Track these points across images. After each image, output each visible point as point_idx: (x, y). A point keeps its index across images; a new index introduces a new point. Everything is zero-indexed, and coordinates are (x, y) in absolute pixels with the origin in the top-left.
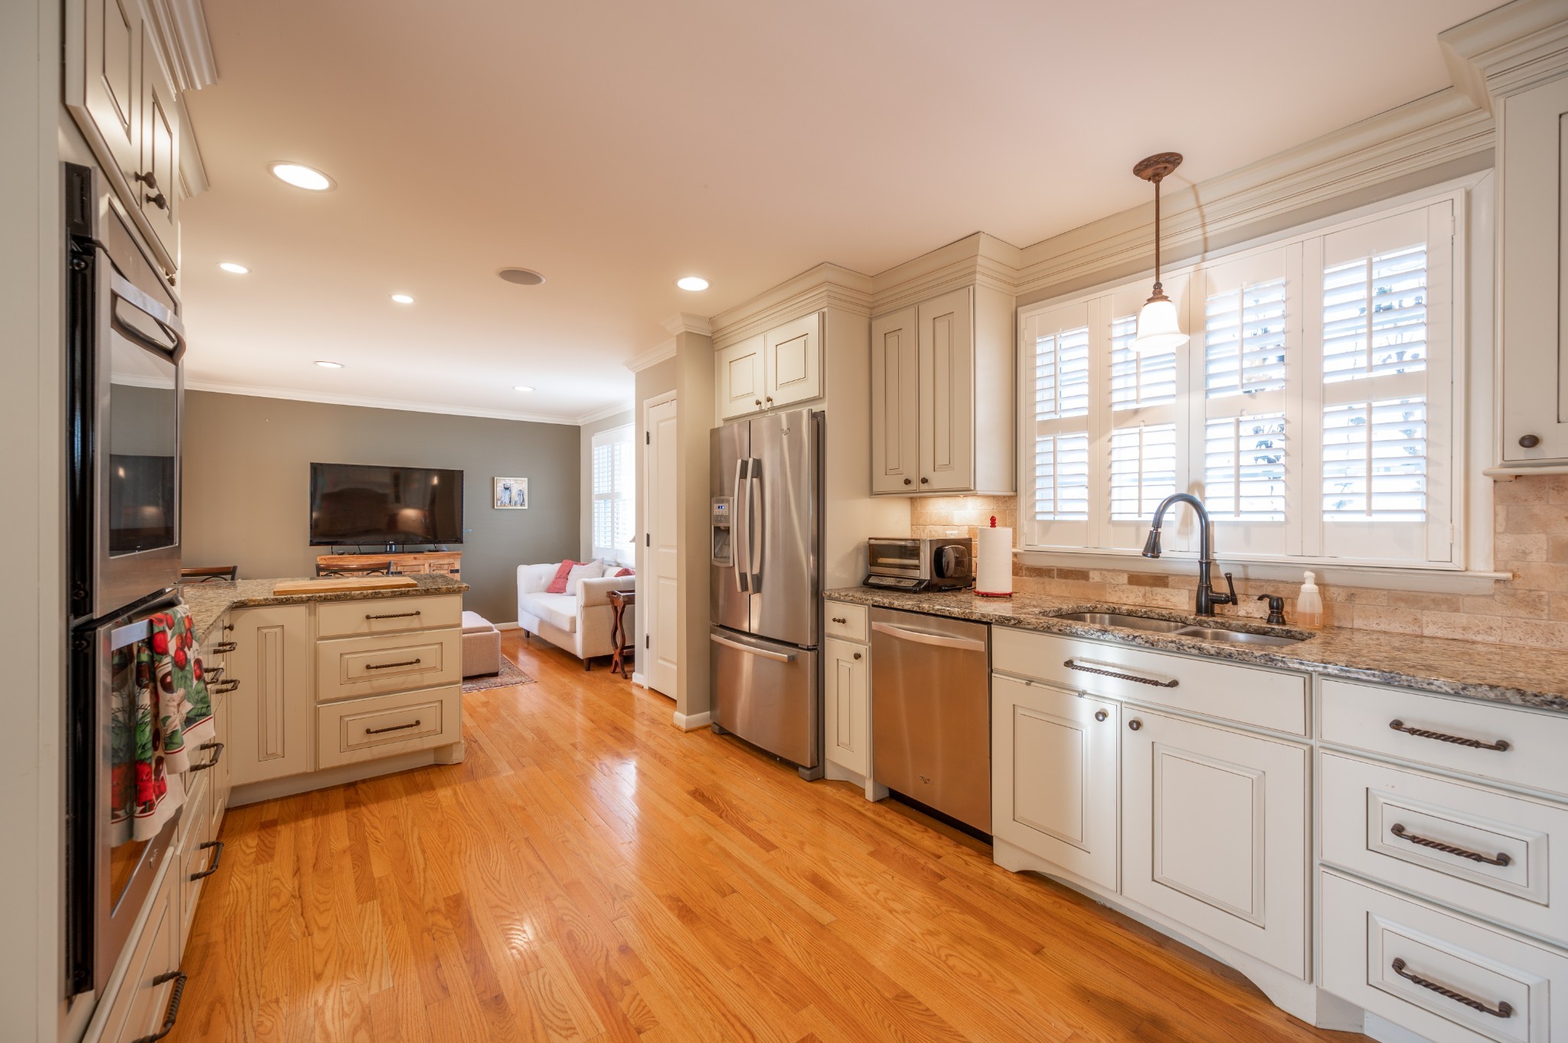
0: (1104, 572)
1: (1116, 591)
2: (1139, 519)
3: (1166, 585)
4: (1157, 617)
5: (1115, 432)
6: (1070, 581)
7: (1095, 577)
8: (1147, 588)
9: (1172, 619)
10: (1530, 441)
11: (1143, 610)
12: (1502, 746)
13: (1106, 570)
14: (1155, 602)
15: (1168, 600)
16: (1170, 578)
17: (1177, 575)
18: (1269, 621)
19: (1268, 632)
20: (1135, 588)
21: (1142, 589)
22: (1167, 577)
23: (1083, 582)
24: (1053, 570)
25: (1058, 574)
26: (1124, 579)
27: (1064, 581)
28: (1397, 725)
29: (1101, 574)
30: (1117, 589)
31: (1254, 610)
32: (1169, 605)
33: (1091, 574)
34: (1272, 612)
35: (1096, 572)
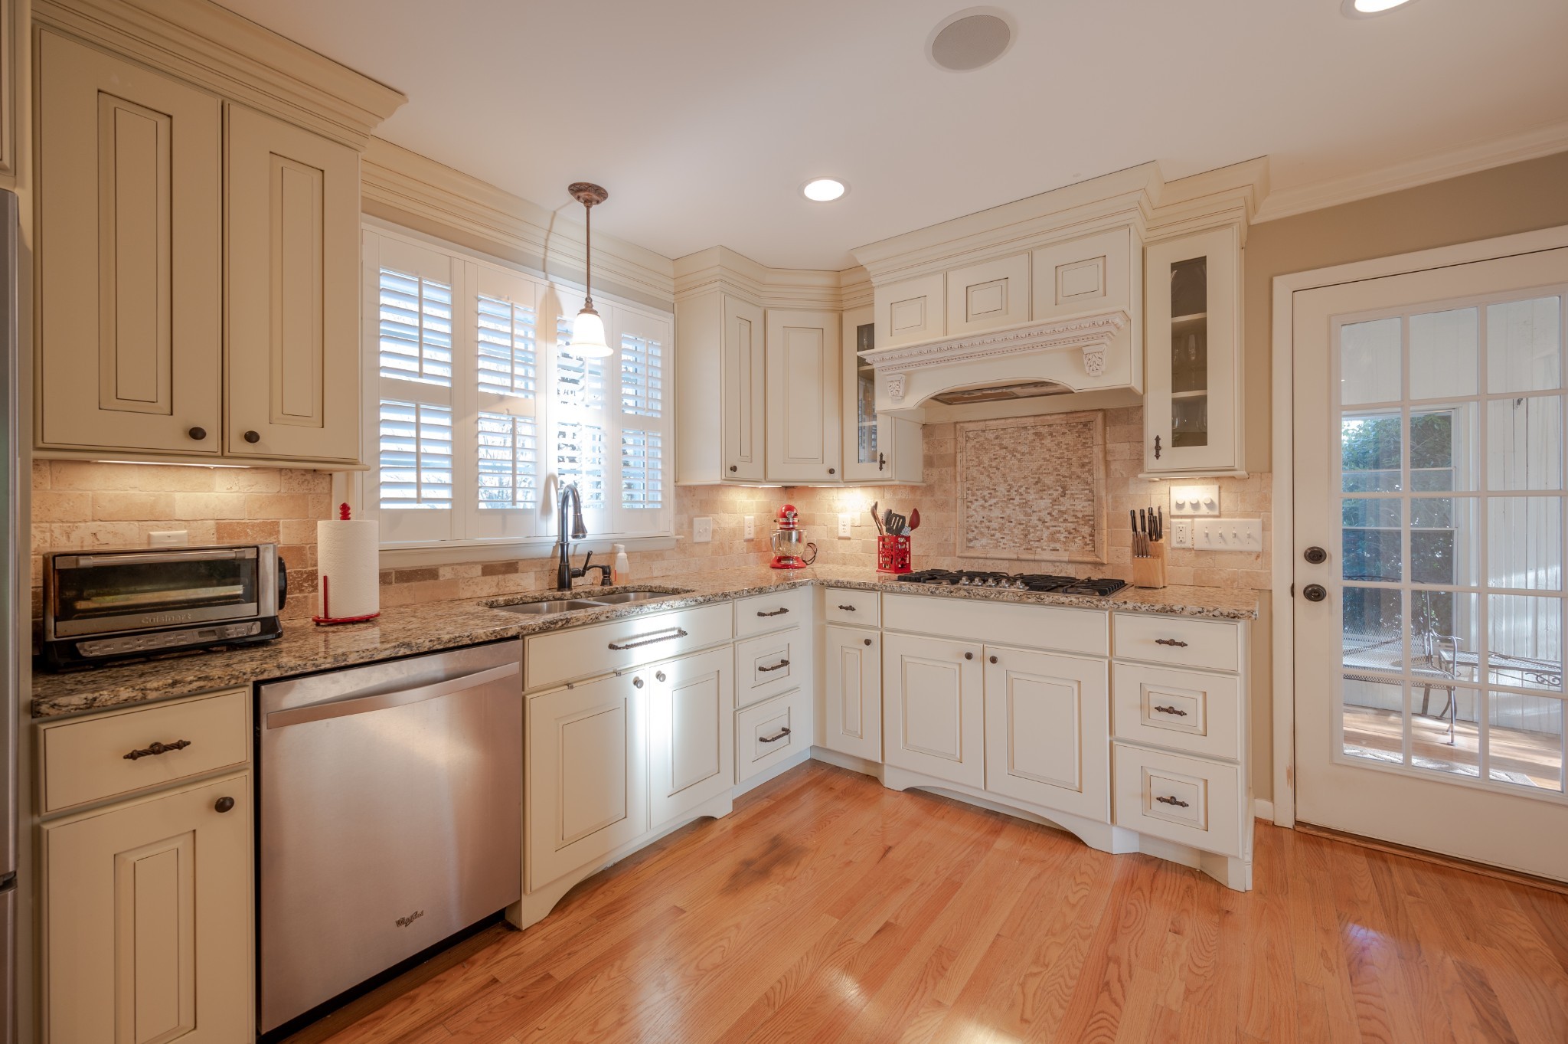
0: (455, 567)
1: (470, 586)
2: (514, 507)
3: (516, 571)
4: (531, 600)
5: (481, 415)
6: (414, 584)
7: (445, 574)
8: (500, 576)
9: (544, 599)
10: (734, 469)
11: (519, 597)
12: (783, 611)
13: (457, 564)
14: (507, 589)
15: (518, 585)
16: (520, 563)
17: (524, 560)
18: (603, 584)
19: (615, 591)
20: (489, 578)
21: (495, 578)
22: (517, 562)
23: (432, 582)
24: (390, 574)
25: (396, 578)
26: (478, 570)
27: (406, 585)
28: (760, 614)
29: (453, 569)
30: (470, 582)
31: (593, 576)
32: (520, 589)
33: (441, 571)
34: (605, 577)
35: (447, 568)
